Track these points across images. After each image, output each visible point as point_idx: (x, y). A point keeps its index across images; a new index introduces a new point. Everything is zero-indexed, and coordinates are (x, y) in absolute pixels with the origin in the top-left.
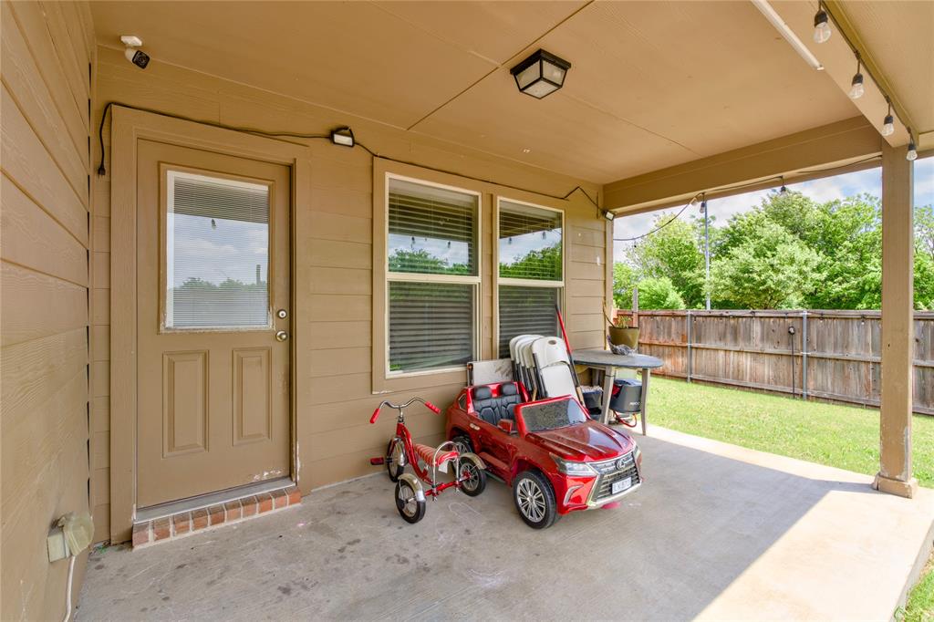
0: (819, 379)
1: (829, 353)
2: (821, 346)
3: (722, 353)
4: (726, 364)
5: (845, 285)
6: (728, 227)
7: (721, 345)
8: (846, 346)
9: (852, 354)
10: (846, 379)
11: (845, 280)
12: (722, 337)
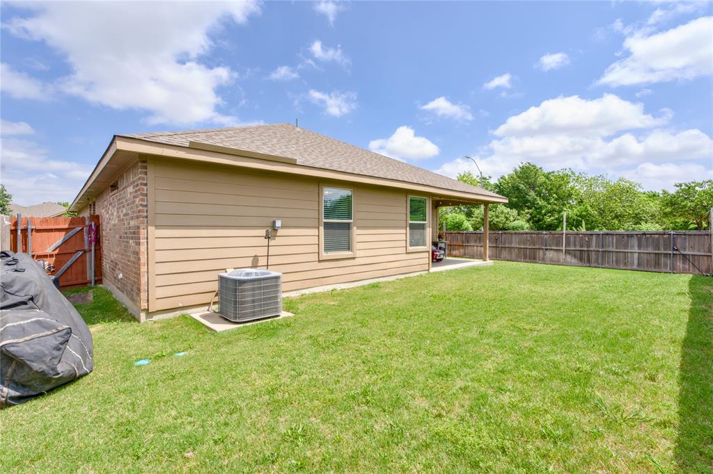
0: (505, 254)
1: (507, 246)
2: (505, 243)
3: (475, 247)
4: (477, 251)
5: (552, 218)
6: (498, 183)
7: (475, 244)
8: (511, 243)
9: (513, 246)
10: (511, 253)
11: (552, 215)
12: (476, 241)
